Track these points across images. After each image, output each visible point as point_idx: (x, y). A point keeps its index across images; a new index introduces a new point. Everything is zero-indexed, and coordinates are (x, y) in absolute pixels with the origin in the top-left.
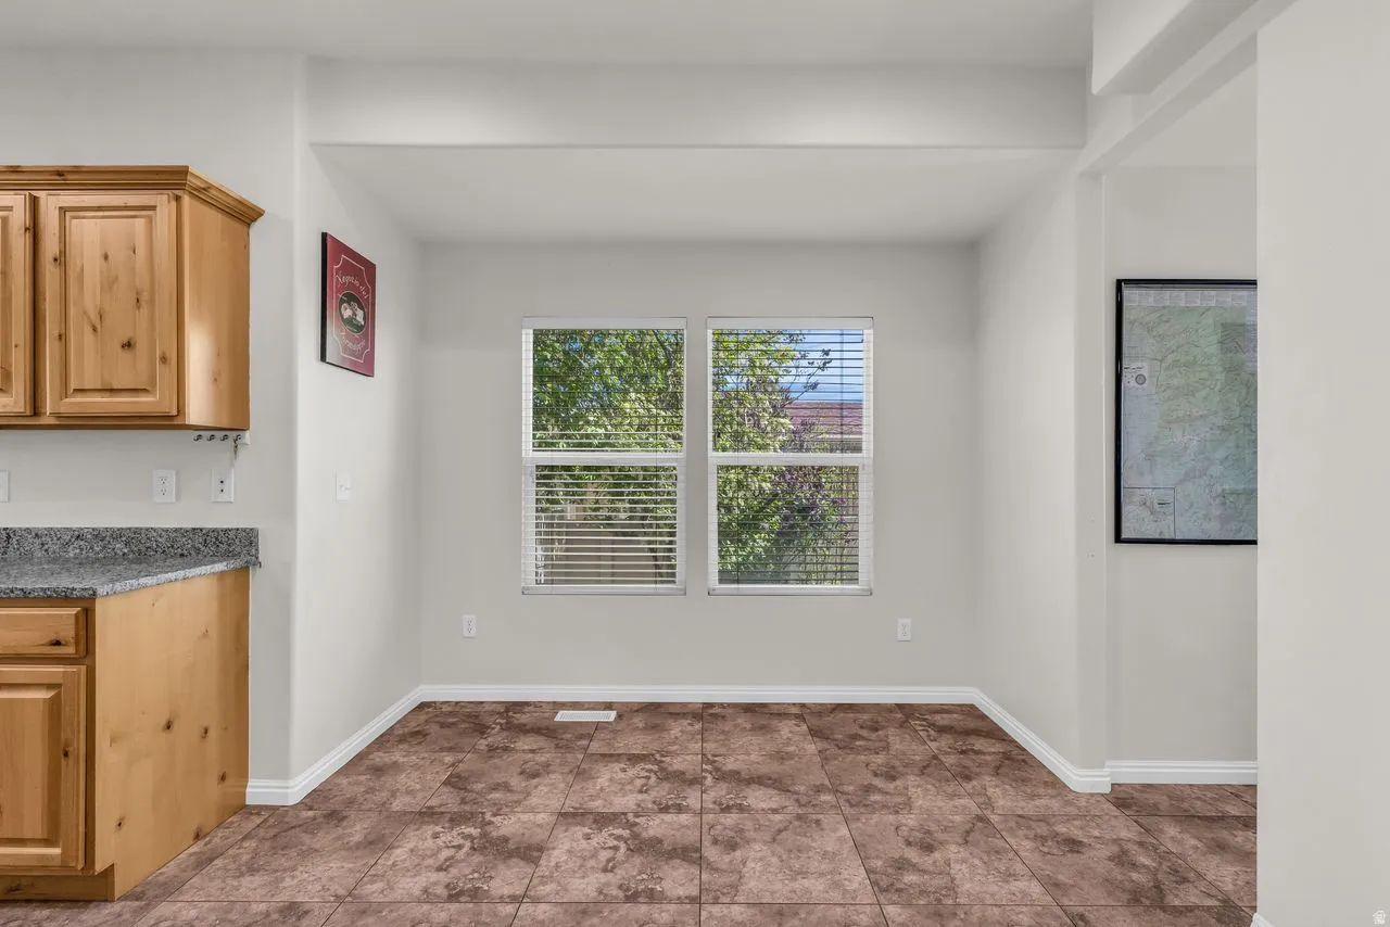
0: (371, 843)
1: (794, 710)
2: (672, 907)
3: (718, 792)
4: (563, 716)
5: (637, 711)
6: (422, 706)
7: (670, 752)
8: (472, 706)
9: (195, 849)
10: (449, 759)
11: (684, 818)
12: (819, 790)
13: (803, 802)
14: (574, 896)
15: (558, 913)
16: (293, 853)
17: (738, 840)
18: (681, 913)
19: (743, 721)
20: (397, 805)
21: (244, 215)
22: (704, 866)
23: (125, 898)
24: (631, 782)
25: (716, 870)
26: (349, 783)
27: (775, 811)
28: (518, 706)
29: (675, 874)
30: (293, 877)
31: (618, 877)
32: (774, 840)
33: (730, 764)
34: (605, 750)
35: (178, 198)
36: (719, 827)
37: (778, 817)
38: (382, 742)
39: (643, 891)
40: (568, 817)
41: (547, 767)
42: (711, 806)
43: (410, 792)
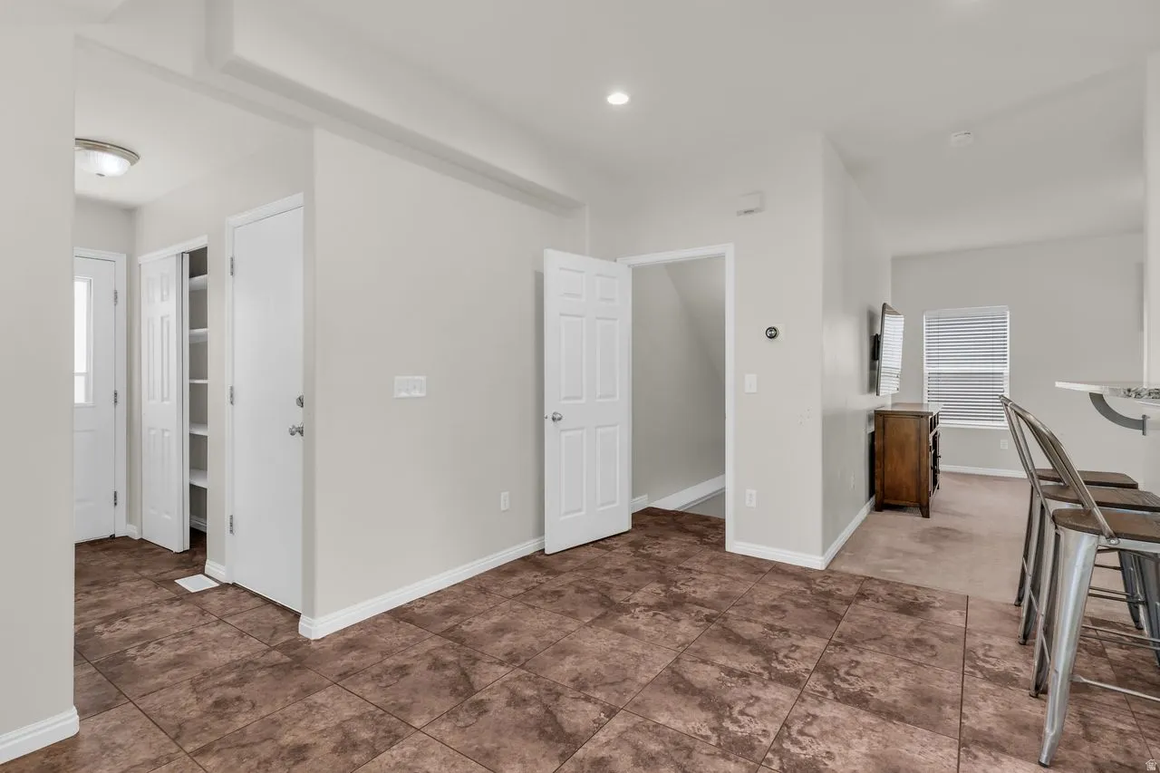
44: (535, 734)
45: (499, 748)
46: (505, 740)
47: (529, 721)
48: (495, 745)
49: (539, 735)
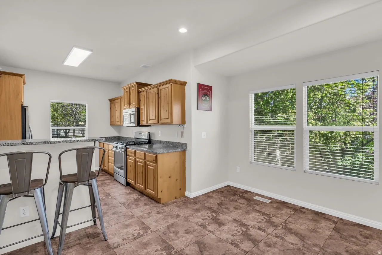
0: (197, 210)
1: (336, 220)
2: (239, 251)
3: (280, 231)
4: (256, 198)
5: (277, 203)
6: (228, 186)
7: (276, 216)
8: (237, 189)
9: (174, 200)
10: (223, 199)
11: (263, 234)
12: (316, 245)
13: (305, 246)
14: (221, 237)
15: (215, 238)
16: (185, 206)
17: (272, 245)
18: (240, 253)
19: (310, 217)
20: (206, 205)
21: (184, 84)
22: (256, 246)
23: (162, 204)
24: (257, 219)
25: (258, 249)
26: (202, 198)
27: (292, 244)
28: (247, 192)
29: (247, 244)
30: (182, 210)
31: (234, 238)
32: (283, 251)
33: (292, 226)
34: (259, 209)
35: (171, 84)
36: (270, 240)
37: (292, 246)
38: (213, 192)
39: (236, 244)
40: (235, 220)
41: (241, 208)
42: (273, 234)
43: (210, 203)
44: (207, 245)
45: (217, 242)
46: (216, 244)
47: (208, 250)
48: (218, 243)
49: (205, 244)
